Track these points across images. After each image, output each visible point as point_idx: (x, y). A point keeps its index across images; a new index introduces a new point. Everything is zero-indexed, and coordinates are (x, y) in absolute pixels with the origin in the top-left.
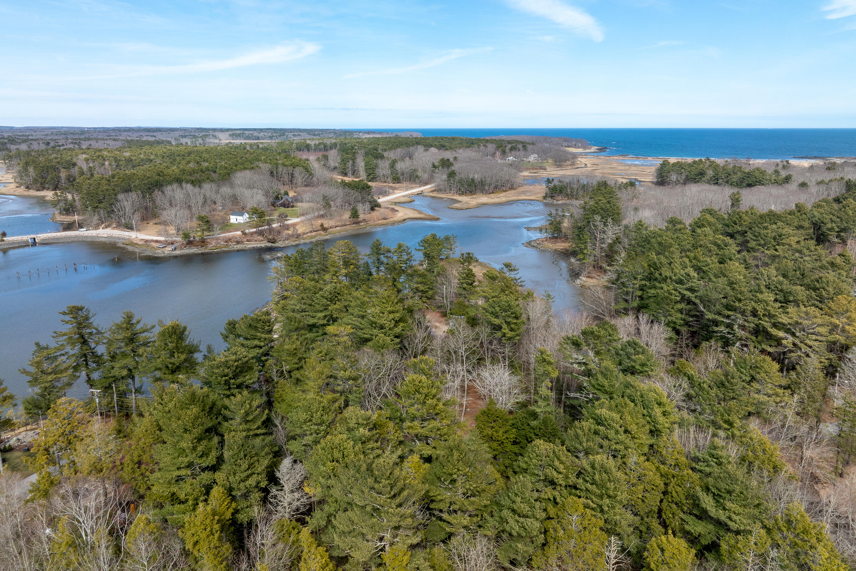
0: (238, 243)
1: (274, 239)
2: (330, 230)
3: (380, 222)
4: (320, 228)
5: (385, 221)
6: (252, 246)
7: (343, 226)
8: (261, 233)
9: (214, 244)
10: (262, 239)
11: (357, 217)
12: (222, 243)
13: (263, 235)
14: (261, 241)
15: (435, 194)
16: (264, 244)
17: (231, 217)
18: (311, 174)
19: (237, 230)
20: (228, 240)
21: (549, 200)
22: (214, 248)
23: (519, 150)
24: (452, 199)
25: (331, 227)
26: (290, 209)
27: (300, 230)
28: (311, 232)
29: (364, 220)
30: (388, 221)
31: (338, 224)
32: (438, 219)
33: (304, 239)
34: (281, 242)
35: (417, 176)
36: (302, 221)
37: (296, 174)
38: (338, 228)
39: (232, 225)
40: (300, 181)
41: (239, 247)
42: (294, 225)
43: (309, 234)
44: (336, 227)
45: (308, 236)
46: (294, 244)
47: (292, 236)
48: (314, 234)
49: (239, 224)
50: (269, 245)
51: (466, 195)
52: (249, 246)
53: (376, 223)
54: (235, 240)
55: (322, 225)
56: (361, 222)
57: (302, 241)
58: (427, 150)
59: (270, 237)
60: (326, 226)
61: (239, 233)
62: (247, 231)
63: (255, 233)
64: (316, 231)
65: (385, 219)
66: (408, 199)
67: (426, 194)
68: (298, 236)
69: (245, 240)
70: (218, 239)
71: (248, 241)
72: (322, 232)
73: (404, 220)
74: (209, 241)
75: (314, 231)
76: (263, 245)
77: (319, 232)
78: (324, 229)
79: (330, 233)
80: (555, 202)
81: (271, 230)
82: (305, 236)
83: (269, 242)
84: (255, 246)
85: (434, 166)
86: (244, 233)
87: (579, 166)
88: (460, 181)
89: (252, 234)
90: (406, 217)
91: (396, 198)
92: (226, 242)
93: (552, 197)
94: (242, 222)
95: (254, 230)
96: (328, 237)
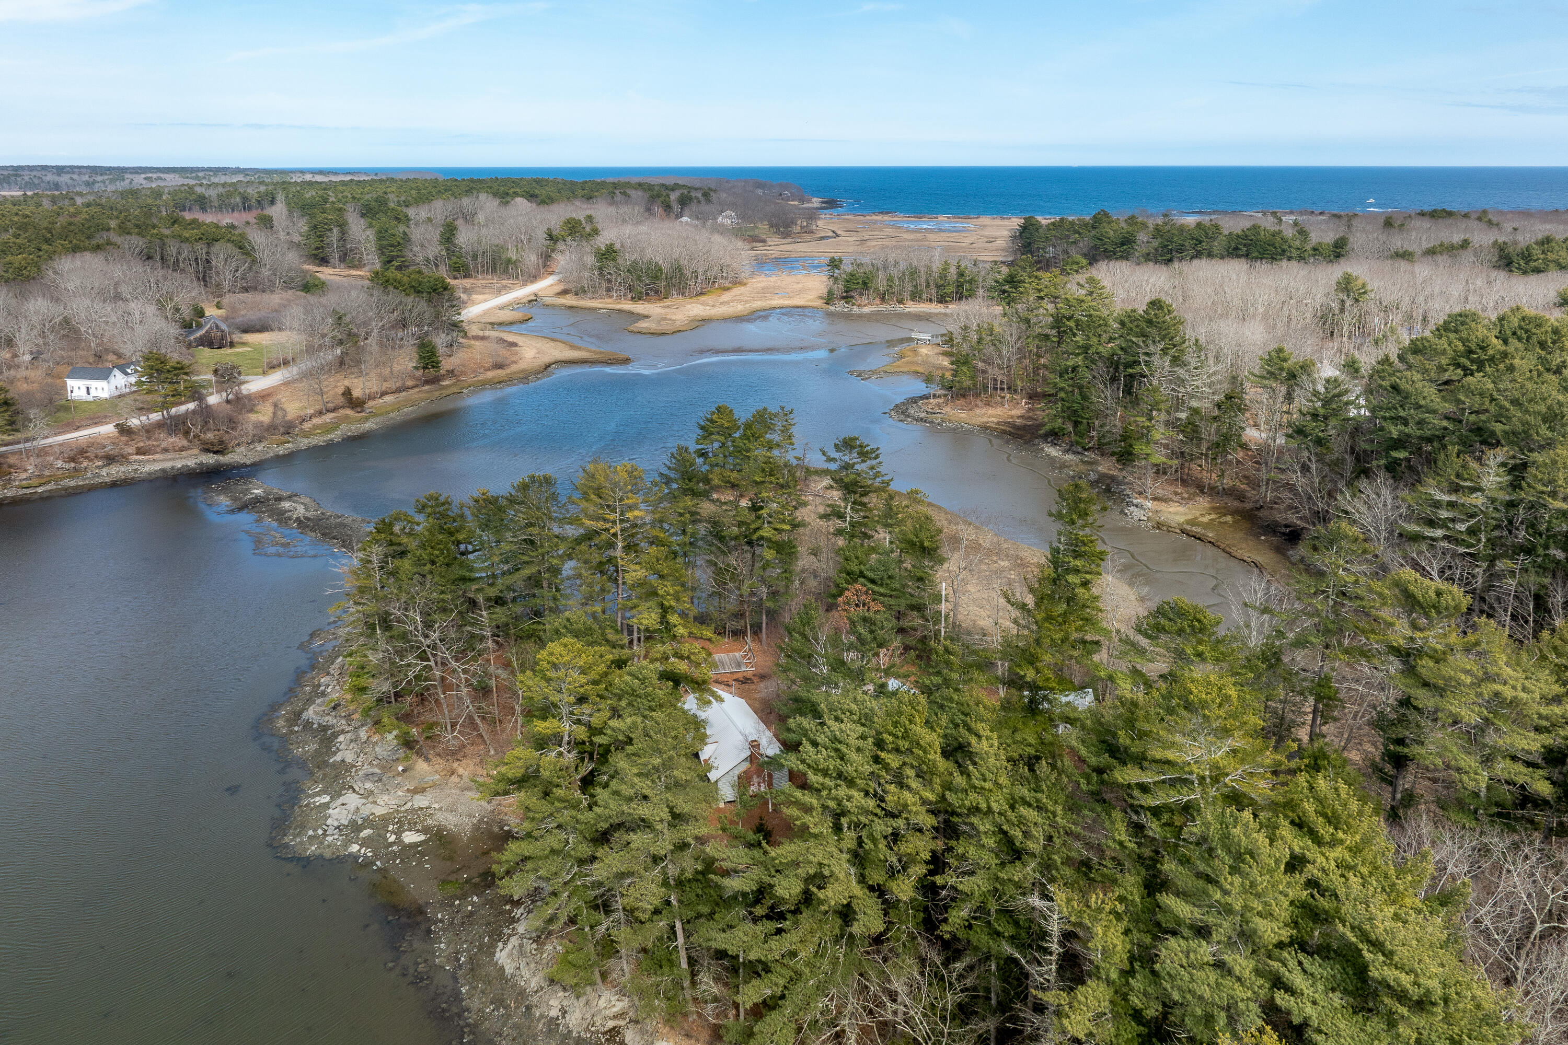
0: (110, 459)
1: (221, 442)
2: (370, 404)
3: (490, 374)
4: (341, 400)
5: (500, 372)
6: (158, 467)
7: (399, 390)
8: (177, 425)
9: (31, 469)
10: (185, 443)
11: (436, 365)
12: (60, 464)
13: (187, 433)
14: (182, 449)
15: (570, 300)
16: (193, 459)
17: (71, 383)
18: (254, 261)
19: (97, 420)
20: (78, 454)
21: (840, 307)
22: (35, 482)
23: (699, 202)
24: (620, 311)
25: (371, 397)
26: (229, 351)
27: (293, 408)
28: (320, 413)
29: (451, 373)
30: (508, 371)
31: (386, 385)
32: (626, 361)
33: (307, 434)
34: (242, 449)
35: (509, 261)
36: (286, 384)
37: (218, 262)
38: (388, 398)
39: (79, 405)
40: (228, 276)
41: (115, 472)
42: (264, 396)
43: (317, 421)
44: (383, 394)
45: (316, 427)
46: (281, 451)
47: (272, 428)
48: (328, 417)
49: (98, 402)
50: (210, 459)
51: (649, 301)
52: (148, 468)
53: (481, 377)
54: (101, 452)
55: (347, 393)
56: (443, 377)
57: (304, 443)
58: (507, 202)
59: (210, 436)
60: (357, 393)
61: (108, 429)
62: (134, 422)
63: (160, 425)
64: (333, 411)
65: (499, 366)
66: (517, 315)
67: (549, 301)
68: (288, 429)
69: (131, 450)
70: (43, 452)
71: (140, 452)
72: (349, 412)
73: (547, 366)
74: (12, 460)
75: (328, 411)
76: (191, 463)
77: (343, 412)
78: (355, 403)
79: (373, 415)
80: (856, 310)
81: (206, 413)
82: (307, 426)
83: (207, 450)
84: (168, 465)
85: (551, 237)
86: (124, 430)
87: (823, 234)
88: (633, 269)
89: (149, 430)
90: (547, 359)
91: (485, 313)
92: (72, 459)
93: (847, 298)
94: (105, 395)
95: (155, 417)
96: (369, 425)
